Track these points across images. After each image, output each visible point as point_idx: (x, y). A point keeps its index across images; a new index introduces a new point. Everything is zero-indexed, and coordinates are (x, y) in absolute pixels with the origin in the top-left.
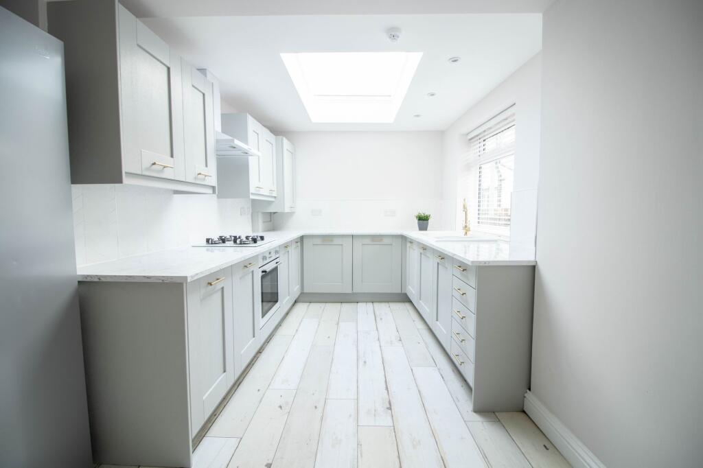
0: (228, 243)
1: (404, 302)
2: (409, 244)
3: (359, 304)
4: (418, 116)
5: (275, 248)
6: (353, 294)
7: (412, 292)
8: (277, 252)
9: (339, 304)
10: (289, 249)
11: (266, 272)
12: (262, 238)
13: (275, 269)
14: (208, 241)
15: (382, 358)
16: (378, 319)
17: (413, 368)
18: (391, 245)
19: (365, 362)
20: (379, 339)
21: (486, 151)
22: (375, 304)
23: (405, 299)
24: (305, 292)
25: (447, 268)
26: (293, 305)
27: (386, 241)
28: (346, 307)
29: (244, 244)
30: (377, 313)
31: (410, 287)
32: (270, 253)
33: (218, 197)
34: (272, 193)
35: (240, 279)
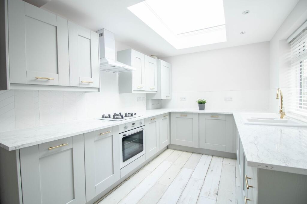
1: (235, 159)
3: (203, 155)
4: (243, 33)
8: (141, 123)
9: (191, 154)
10: (156, 120)
13: (141, 133)
16: (210, 170)
18: (225, 120)
20: (201, 190)
22: (214, 157)
24: (172, 143)
26: (165, 150)
27: (221, 117)
30: (212, 165)
32: (133, 124)
33: (120, 93)
34: (153, 90)
35: (95, 141)
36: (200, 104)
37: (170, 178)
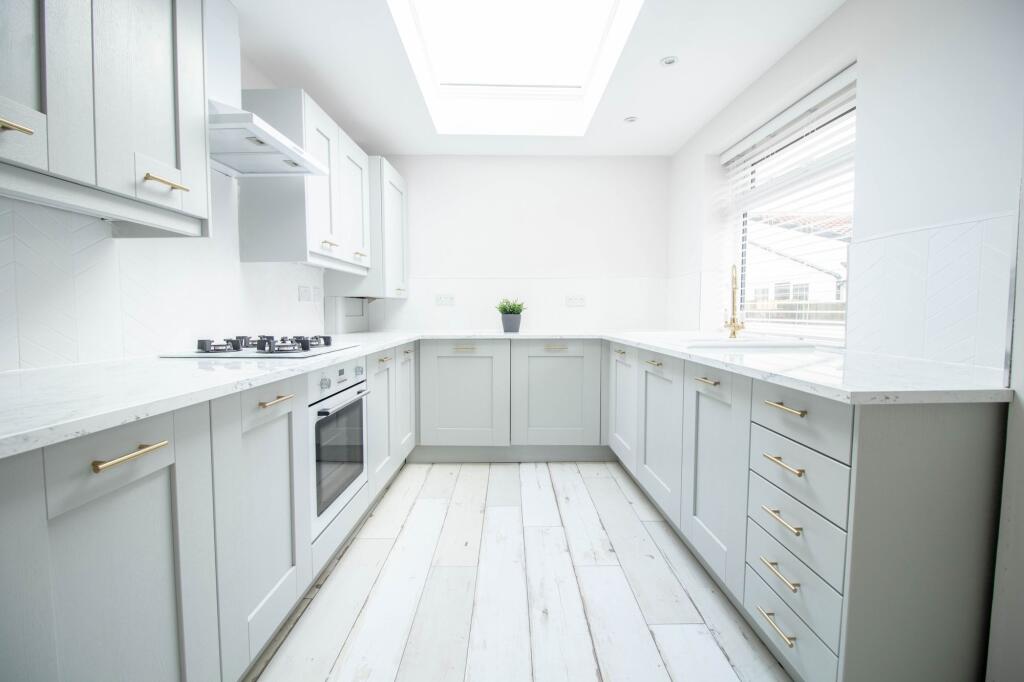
0: (245, 352)
1: (604, 462)
2: (615, 357)
3: (522, 465)
4: (631, 119)
5: (356, 360)
6: (513, 448)
7: (624, 444)
8: (358, 370)
9: (485, 468)
10: (389, 364)
11: (327, 413)
12: (327, 341)
13: (356, 407)
14: (203, 346)
15: (582, 598)
16: (561, 499)
17: (654, 628)
18: (582, 357)
19: (545, 612)
20: (568, 550)
21: (756, 184)
22: (551, 465)
23: (607, 456)
24: (422, 444)
25: (729, 406)
26: (401, 469)
27: (572, 350)
28: (499, 471)
29: (279, 351)
30: (558, 487)
31: (617, 435)
32: (341, 372)
33: (243, 259)
34: (360, 260)
35: (245, 435)
36: (507, 313)
37: (466, 544)
